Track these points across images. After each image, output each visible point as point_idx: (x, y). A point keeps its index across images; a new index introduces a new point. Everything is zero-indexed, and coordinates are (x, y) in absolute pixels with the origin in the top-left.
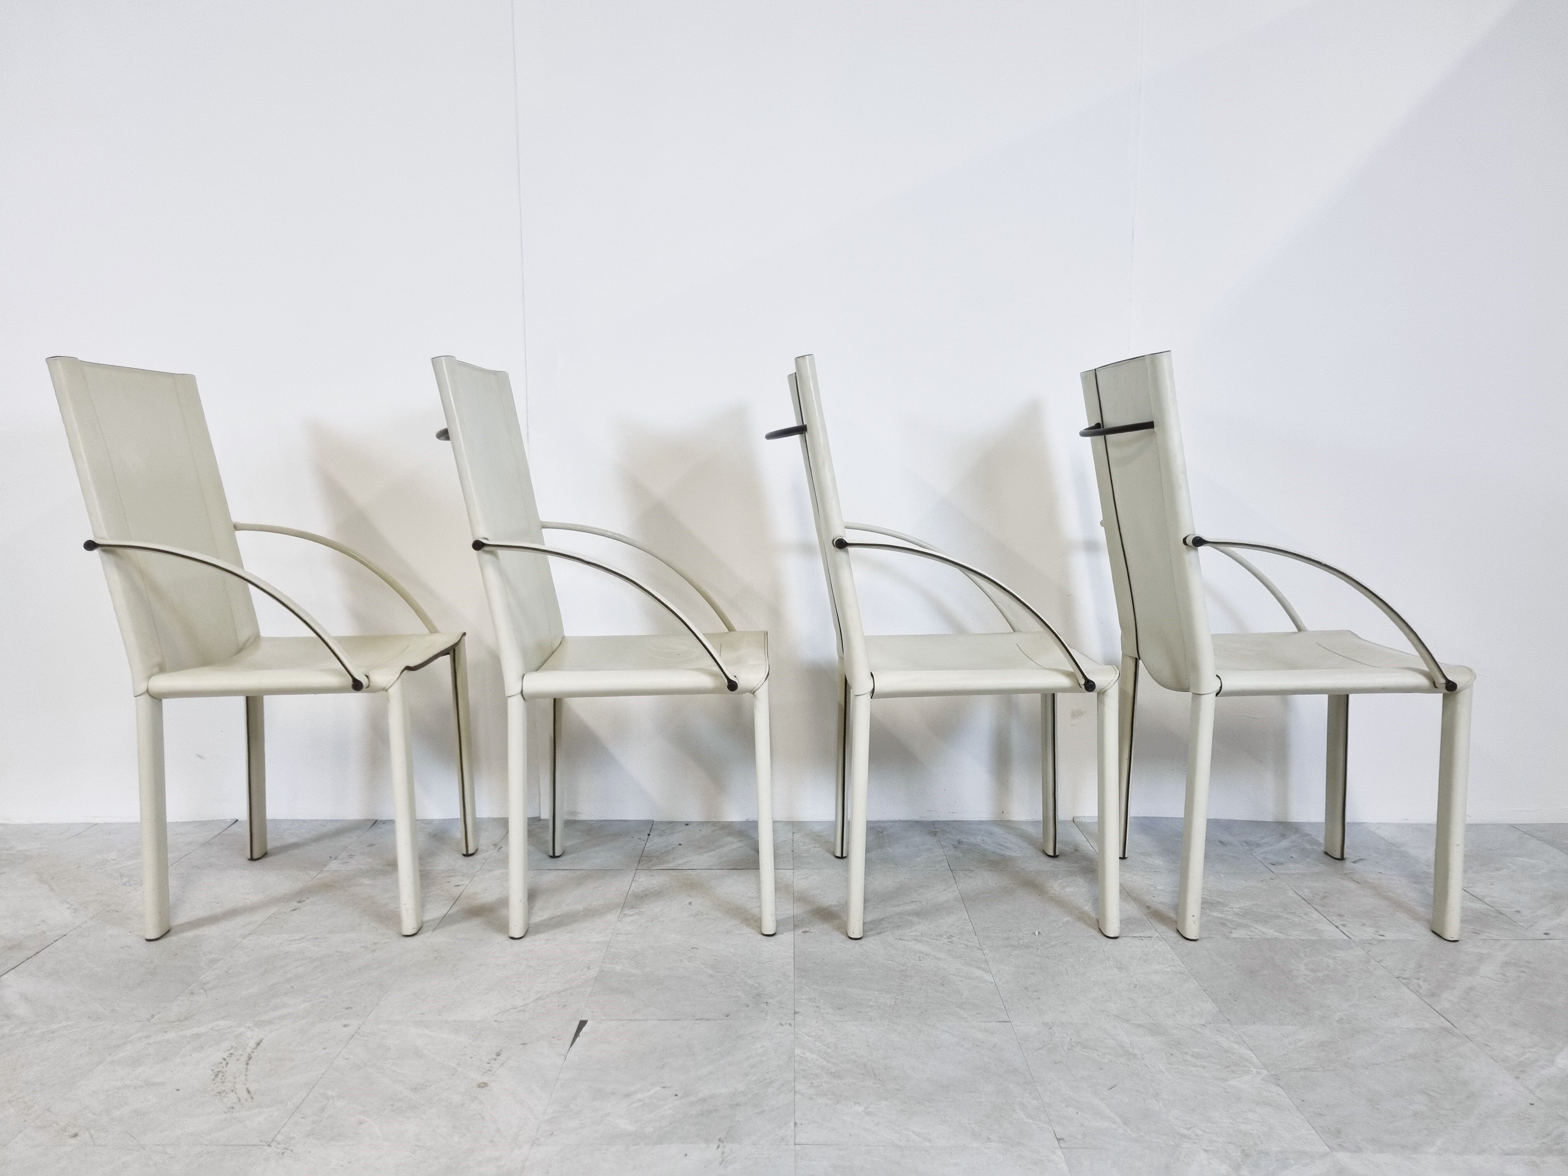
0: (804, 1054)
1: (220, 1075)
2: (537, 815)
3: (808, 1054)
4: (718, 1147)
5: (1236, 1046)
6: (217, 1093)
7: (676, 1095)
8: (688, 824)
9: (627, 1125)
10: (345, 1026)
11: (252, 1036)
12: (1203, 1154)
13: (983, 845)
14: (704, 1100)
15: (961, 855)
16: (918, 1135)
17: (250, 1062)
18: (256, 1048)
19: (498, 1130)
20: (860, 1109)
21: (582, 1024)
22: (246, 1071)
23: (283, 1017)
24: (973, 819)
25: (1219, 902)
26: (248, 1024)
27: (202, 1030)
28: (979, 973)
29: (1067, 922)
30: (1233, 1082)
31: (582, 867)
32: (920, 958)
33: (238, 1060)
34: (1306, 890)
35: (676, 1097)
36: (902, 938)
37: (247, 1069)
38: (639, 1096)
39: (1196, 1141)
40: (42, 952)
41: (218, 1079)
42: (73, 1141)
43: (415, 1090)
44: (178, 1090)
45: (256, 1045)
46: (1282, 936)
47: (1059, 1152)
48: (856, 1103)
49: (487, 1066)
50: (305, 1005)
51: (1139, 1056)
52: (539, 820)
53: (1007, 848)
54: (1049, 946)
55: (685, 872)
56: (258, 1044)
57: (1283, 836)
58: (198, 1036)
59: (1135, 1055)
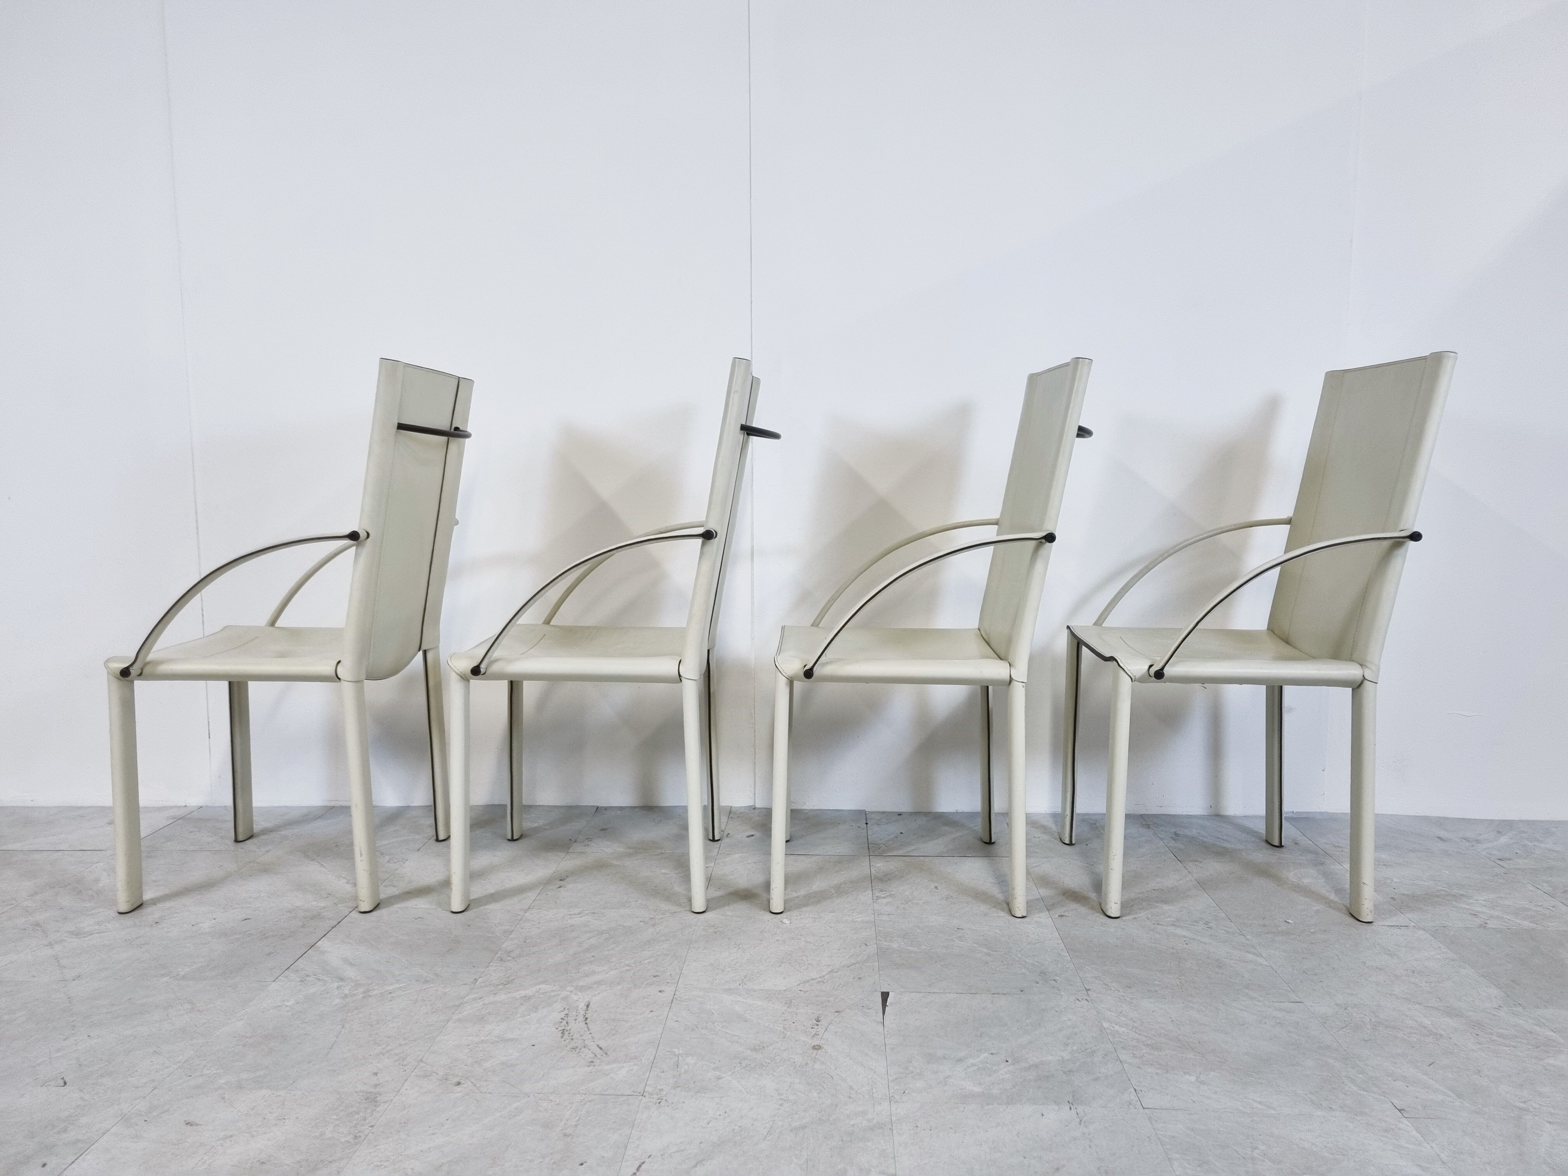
0: (1113, 1027)
1: (566, 1033)
2: (752, 804)
3: (1117, 1027)
4: (1071, 1109)
5: (1538, 1028)
6: (571, 1049)
7: (1007, 1061)
8: (900, 815)
9: (971, 1087)
10: (660, 991)
11: (580, 999)
12: (1548, 1125)
13: (1200, 838)
14: (1036, 1066)
15: (1182, 846)
16: (1260, 1103)
17: (588, 1021)
18: (587, 1010)
19: (851, 1088)
20: (1193, 1079)
21: (885, 996)
22: (589, 1030)
23: (599, 983)
24: (1181, 813)
25: (1462, 895)
26: (569, 988)
27: (528, 992)
28: (1250, 957)
29: (1318, 911)
30: (1551, 1061)
31: (817, 852)
32: (1186, 942)
33: (576, 1020)
34: (1544, 884)
35: (1008, 1063)
36: (1160, 923)
37: (588, 1028)
38: (971, 1061)
39: (1537, 1114)
40: (342, 921)
41: (566, 1036)
42: (459, 1088)
43: (754, 1050)
44: (533, 1045)
45: (586, 1007)
46: (1540, 928)
47: (1405, 1121)
48: (1185, 1073)
49: (813, 1031)
50: (613, 972)
51: (1446, 1036)
52: (755, 809)
53: (1227, 841)
54: (1309, 933)
55: (917, 859)
56: (588, 1006)
57: (1499, 834)
58: (527, 998)
59: (1441, 1035)
